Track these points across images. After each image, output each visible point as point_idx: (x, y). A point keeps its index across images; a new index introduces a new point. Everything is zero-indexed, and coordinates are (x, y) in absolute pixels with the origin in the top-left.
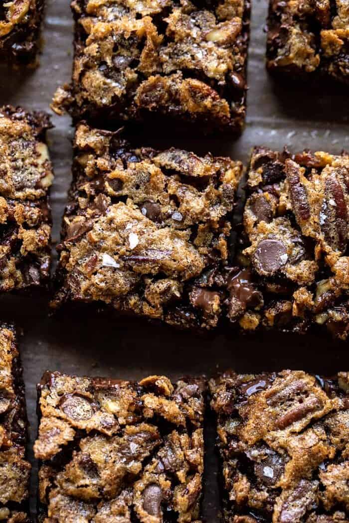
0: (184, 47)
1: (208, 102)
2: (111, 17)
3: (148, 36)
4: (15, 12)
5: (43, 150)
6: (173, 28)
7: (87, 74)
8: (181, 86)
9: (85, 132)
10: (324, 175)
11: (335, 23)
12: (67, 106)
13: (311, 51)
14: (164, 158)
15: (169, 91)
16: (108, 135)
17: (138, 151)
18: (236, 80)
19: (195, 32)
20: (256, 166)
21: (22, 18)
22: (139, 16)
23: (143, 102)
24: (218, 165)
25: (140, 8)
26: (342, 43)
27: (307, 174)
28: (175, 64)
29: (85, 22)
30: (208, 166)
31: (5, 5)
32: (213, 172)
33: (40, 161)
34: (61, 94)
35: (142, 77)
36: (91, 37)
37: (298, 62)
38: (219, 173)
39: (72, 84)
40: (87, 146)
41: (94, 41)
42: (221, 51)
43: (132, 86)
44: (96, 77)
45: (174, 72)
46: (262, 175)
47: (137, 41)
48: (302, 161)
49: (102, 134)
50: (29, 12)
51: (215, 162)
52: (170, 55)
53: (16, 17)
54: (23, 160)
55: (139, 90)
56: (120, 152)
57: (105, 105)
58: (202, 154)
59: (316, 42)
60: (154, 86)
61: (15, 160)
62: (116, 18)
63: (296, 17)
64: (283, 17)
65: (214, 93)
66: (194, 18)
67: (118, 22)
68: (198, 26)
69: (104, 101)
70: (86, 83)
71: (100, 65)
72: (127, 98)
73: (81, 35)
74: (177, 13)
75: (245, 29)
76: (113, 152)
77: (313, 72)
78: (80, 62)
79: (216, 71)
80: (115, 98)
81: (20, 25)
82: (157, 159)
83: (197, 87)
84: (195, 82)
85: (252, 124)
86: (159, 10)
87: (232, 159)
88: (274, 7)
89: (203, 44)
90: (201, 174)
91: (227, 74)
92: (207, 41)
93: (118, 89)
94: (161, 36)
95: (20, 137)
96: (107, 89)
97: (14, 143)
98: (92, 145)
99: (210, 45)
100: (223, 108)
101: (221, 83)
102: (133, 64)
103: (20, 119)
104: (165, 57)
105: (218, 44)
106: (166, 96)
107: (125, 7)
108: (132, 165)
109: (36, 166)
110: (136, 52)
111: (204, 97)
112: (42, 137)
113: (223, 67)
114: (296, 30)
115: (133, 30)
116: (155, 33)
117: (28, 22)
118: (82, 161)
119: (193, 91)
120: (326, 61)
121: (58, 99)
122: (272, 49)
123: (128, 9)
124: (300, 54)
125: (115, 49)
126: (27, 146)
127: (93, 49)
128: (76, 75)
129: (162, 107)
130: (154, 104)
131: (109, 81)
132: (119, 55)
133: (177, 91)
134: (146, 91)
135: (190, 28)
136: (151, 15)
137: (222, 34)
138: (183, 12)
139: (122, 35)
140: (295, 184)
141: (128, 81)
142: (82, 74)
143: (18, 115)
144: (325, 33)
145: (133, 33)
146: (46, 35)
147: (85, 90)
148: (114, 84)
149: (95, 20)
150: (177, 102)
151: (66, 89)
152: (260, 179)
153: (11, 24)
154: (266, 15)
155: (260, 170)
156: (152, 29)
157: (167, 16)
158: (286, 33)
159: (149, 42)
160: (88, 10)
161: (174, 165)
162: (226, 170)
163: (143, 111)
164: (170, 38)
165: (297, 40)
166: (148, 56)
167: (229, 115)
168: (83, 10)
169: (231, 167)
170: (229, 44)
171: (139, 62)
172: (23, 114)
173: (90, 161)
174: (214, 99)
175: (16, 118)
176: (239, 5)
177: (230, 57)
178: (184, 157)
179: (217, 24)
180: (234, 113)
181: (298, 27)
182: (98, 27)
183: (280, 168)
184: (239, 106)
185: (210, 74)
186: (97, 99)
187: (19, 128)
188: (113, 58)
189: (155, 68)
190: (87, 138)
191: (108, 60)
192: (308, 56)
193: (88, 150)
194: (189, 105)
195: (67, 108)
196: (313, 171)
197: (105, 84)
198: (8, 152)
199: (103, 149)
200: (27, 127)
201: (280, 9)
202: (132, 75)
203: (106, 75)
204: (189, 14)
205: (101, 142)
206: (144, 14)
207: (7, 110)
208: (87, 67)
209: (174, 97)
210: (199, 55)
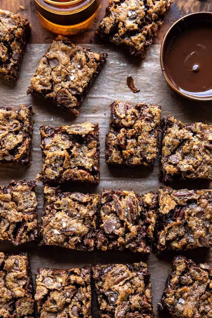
0: (78, 159)
1: (86, 177)
2: (53, 150)
3: (66, 157)
4: (22, 150)
5: (33, 194)
6: (74, 153)
7: (47, 169)
8: (78, 172)
9: (47, 188)
10: (126, 199)
11: (127, 148)
12: (41, 179)
13: (120, 157)
14: (73, 196)
15: (73, 174)
16: (54, 189)
17: (64, 193)
18: (96, 168)
19: (81, 154)
20: (104, 197)
21: (24, 152)
22: (62, 150)
23: (65, 178)
24: (91, 197)
25: (62, 147)
26: (129, 154)
27: (120, 199)
28: (75, 165)
29: (45, 152)
30: (88, 198)
31: (18, 148)
32: (89, 200)
33: (33, 198)
34: (38, 176)
35: (65, 169)
36: (47, 157)
37: (116, 161)
38: (91, 200)
39: (42, 172)
40: (48, 193)
41: (48, 158)
42: (90, 159)
43: (61, 172)
44: (49, 170)
45: (75, 167)
46: (106, 199)
47: (63, 158)
48: (118, 194)
49: (52, 189)
50: (27, 149)
51: (90, 196)
52: (73, 162)
53: (22, 152)
54: (27, 199)
55: (64, 174)
56: (59, 194)
57: (53, 179)
58: (85, 194)
59: (121, 154)
60: (68, 173)
61: (24, 199)
62: (55, 150)
63: (114, 146)
64: (110, 146)
65: (88, 174)
66: (80, 149)
67: (56, 152)
68: (82, 152)
69: (53, 178)
70: (46, 172)
71: (50, 166)
72: (60, 177)
73: (44, 156)
74: (75, 148)
75: (98, 150)
76: (56, 194)
77: (121, 164)
78: (44, 165)
79: (88, 167)
80: (56, 177)
81: (24, 154)
82: (71, 196)
84: (82, 171)
85: (102, 180)
86: (69, 147)
87: (96, 194)
88: (107, 143)
89: (84, 158)
90: (85, 201)
91: (92, 167)
92: (85, 157)
93: (57, 174)
94: (70, 156)
95: (26, 191)
96: (53, 174)
97: (24, 193)
98: (49, 193)
99: (86, 158)
100: (92, 178)
101: (91, 170)
102: (61, 165)
103: (25, 185)
104: (72, 163)
105: (89, 157)
106: (73, 175)
107: (58, 147)
108: (63, 199)
109: (31, 200)
110: (62, 161)
111: (85, 176)
112: (33, 190)
113: (91, 165)
114: (114, 151)
115: (61, 154)
116: (68, 155)
117: (26, 153)
118: (47, 198)
119: (81, 174)
120: (124, 160)
121: (37, 177)
122: (107, 157)
123: (59, 147)
124: (116, 159)
125: (55, 161)
126: (28, 194)
127: (48, 161)
128: (43, 170)
129: (71, 179)
130: (69, 178)
131: (54, 171)
132: (57, 163)
133: (76, 174)
134: (66, 174)
135: (79, 153)
136: (66, 149)
137: (90, 154)
138: (77, 147)
139: (57, 156)
140: (116, 203)
141: (60, 171)
142: (45, 169)
143: (24, 184)
144: (124, 151)
145: (61, 156)
146: (33, 154)
147: (46, 174)
148: (55, 172)
149: (48, 151)
150: (77, 177)
151: (40, 174)
152: (105, 201)
153: (20, 155)
154: (105, 144)
155: (105, 198)
156: (67, 154)
157: (72, 149)
158: (111, 152)
159: (66, 158)
160: (46, 148)
161: (77, 198)
162: (94, 198)
163: (65, 180)
164: (73, 157)
165: (115, 154)
166: (66, 163)
167: (94, 180)
168: (44, 148)
169: (96, 197)
170: (93, 157)
171: (63, 165)
172: (26, 183)
173: (49, 198)
174: (88, 176)
175: (24, 185)
176: (95, 143)
177: (93, 161)
178: (80, 195)
179: (88, 150)
180: (95, 179)
181: (115, 150)
182: (49, 154)
183: (112, 197)
184: (97, 177)
185: (87, 168)
186: (50, 177)
187: (25, 188)
188: (55, 164)
189: (69, 166)
190: (48, 190)
191: (53, 164)
192: (119, 159)
193: (48, 194)
194: (80, 178)
195: (41, 180)
196: (122, 197)
197: (52, 172)
198: (22, 196)
199: (53, 194)
200: (28, 187)
201: (109, 143)
202: (61, 169)
203: (53, 169)
204: (79, 148)
205: (52, 192)
206: (64, 149)
207: (21, 182)
208: (46, 167)
209: (75, 176)
210: (83, 162)
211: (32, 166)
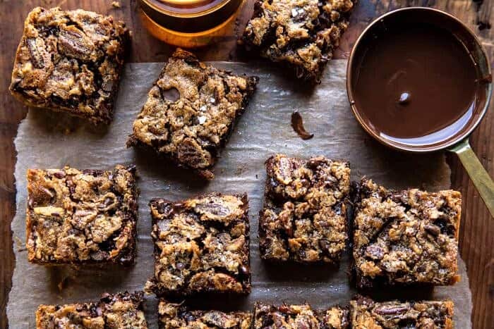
0: (215, 255)
1: (230, 285)
2: (173, 241)
3: (195, 253)
4: (120, 243)
5: (141, 315)
6: (207, 246)
7: (163, 273)
8: (215, 277)
9: (164, 305)
10: (297, 320)
11: (295, 234)
12: (153, 289)
13: (284, 250)
14: (208, 317)
15: (208, 280)
16: (176, 307)
17: (193, 313)
18: (244, 269)
19: (220, 246)
20: (258, 317)
21: (124, 245)
22: (188, 240)
23: (194, 287)
24: (237, 319)
25: (188, 235)
26: (300, 245)
27: (286, 320)
28: (210, 265)
29: (160, 244)
30: (232, 321)
31: (115, 239)
32: (236, 324)
33: (140, 322)
34: (149, 284)
35: (193, 273)
36: (163, 253)
37: (278, 257)
38: (239, 324)
39: (155, 277)
40: (165, 314)
41: (165, 255)
42: (235, 255)
43: (187, 278)
44: (167, 276)
45: (210, 269)
46: (262, 322)
47: (189, 254)
48: (283, 312)
49: (173, 306)
50: (128, 241)
51: (236, 317)
52: (206, 260)
53: (121, 246)
54: (130, 324)
55: (191, 281)
56: (184, 314)
57: (173, 291)
58: (228, 313)
59: (286, 245)
60: (199, 279)
61: (126, 324)
62: (176, 241)
63: (274, 232)
64: (267, 231)
65: (233, 280)
66: (218, 238)
67: (177, 245)
68: (221, 243)
69: (173, 288)
70: (162, 278)
71: (169, 268)
72: (186, 285)
73: (158, 250)
74: (209, 237)
75: (247, 238)
76: (180, 315)
77: (285, 261)
78: (158, 267)
79: (233, 268)
80: (178, 286)
81: (124, 248)
82: (204, 318)
83: (223, 278)
84: (222, 275)
85: (254, 286)
86: (199, 236)
87: (245, 312)
88: (262, 226)
89: (225, 253)
90: (229, 327)
91: (239, 268)
92: (226, 251)
93: (180, 281)
94: (201, 251)
95: (128, 310)
96: (174, 281)
97: (125, 315)
98: (168, 313)
99: (229, 253)
100: (239, 287)
101: (237, 273)
102: (187, 267)
103: (128, 300)
104: (204, 262)
105: (233, 252)
106: (207, 283)
107: (180, 235)
108: (191, 323)
109: (138, 325)
110: (188, 260)
111: (227, 283)
112: (140, 308)
113: (237, 264)
114: (275, 239)
115: (185, 248)
116: (198, 250)
117: (128, 246)
118: (163, 321)
119: (221, 280)
120: (292, 254)
121: (147, 287)
122: (262, 250)
123: (182, 236)
124: (278, 252)
125: (177, 258)
126: (132, 315)
127: (164, 260)
128: (156, 274)
129: (204, 288)
130: (200, 288)
131: (174, 277)
132: (179, 262)
133: (212, 280)
134: (195, 281)
135: (217, 245)
136: (195, 240)
137: (234, 247)
138: (213, 235)
139: (180, 252)
140: (280, 326)
141: (185, 276)
142: (159, 274)
143: (126, 298)
144: (290, 240)
145: (186, 250)
146: (139, 246)
147: (162, 282)
148: (178, 278)
149: (165, 243)
150: (213, 286)
151: (152, 281)
152: (261, 325)
153: (118, 250)
154: (258, 228)
155: (261, 319)
156: (196, 247)
157: (204, 239)
158: (269, 241)
159: (195, 255)
160: (160, 237)
161: (214, 322)
162: (243, 320)
163: (194, 291)
164: (206, 251)
165: (276, 245)
166: (194, 262)
167: (242, 289)
168: (158, 237)
169: (246, 318)
170: (239, 251)
171: (190, 265)
172: (129, 297)
173: (167, 321)
174: (233, 283)
175: (125, 300)
176: (243, 227)
177: (240, 258)
178: (219, 316)
179: (231, 240)
180: (244, 287)
181: (275, 237)
182: (167, 248)
183: (271, 316)
184: (247, 283)
185: (230, 270)
186: (169, 287)
187: (127, 306)
188: (176, 264)
189: (199, 268)
190: (165, 309)
191: (173, 265)
192: (283, 253)
193: (166, 315)
194: (220, 287)
195: (153, 290)
196: (289, 316)
197: (172, 278)
198: (122, 321)
199: (174, 314)
200: (131, 304)
201: (265, 227)
202: (187, 273)
203: (173, 273)
204: (216, 236)
205: (173, 311)
206: (191, 238)
207: (120, 294)
208: (162, 270)
209: (211, 283)
210: (223, 259)
211: (137, 266)
